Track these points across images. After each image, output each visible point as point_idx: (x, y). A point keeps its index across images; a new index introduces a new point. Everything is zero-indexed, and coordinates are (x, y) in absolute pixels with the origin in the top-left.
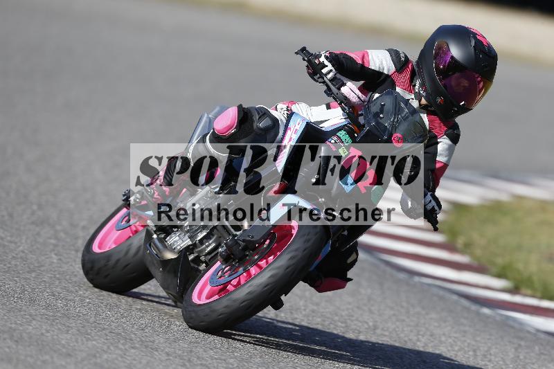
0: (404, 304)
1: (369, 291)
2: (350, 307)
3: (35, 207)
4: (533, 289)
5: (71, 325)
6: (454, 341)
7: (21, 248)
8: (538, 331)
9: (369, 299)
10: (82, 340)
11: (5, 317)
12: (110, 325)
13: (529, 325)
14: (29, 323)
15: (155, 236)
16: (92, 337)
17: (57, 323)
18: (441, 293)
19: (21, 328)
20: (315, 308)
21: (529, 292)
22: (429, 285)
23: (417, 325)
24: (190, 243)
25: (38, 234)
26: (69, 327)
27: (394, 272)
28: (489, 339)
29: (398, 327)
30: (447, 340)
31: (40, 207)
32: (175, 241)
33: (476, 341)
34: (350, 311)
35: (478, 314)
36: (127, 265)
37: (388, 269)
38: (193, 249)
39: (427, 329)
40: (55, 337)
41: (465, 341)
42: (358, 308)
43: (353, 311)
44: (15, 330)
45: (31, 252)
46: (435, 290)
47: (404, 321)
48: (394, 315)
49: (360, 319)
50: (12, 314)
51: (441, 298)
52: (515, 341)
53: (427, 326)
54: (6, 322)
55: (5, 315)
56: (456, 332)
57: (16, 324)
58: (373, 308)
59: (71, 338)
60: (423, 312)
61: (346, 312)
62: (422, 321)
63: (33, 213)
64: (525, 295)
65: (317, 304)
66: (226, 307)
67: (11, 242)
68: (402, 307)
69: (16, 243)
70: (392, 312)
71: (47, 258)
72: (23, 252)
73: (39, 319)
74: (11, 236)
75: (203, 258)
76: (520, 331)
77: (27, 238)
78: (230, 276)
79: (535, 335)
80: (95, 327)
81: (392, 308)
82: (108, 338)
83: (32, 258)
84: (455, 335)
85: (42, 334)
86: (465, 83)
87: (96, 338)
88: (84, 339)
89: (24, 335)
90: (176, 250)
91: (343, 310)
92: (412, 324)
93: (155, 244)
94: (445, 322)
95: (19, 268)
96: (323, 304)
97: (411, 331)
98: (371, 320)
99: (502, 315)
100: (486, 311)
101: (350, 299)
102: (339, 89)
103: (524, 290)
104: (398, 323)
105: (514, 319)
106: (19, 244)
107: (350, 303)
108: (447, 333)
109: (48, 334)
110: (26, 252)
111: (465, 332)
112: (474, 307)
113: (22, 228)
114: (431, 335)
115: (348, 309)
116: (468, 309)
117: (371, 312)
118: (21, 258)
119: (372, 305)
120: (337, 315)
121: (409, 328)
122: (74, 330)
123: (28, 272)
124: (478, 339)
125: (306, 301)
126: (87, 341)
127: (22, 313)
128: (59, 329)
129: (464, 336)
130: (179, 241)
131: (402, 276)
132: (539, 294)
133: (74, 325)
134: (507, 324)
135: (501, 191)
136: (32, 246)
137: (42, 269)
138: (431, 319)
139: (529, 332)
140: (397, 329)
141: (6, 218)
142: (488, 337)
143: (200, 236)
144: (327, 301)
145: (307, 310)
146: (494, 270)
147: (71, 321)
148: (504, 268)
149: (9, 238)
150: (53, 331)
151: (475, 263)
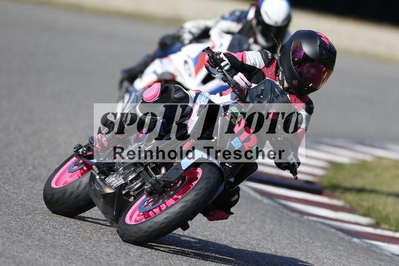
0: (297, 236)
1: (272, 226)
2: (258, 238)
3: (31, 168)
4: (390, 224)
5: (57, 253)
6: (333, 262)
7: (21, 197)
8: (393, 254)
9: (272, 233)
10: (65, 264)
11: (10, 248)
12: (85, 253)
13: (387, 251)
14: (27, 251)
15: (98, 177)
16: (72, 261)
17: (47, 252)
18: (324, 227)
19: (21, 255)
20: (233, 239)
21: (386, 226)
22: (315, 222)
23: (306, 251)
24: (124, 182)
25: (33, 187)
26: (55, 254)
27: (289, 213)
28: (358, 261)
29: (292, 252)
30: (328, 262)
31: (34, 167)
32: (112, 181)
33: (349, 262)
34: (258, 241)
35: (350, 242)
36: (78, 197)
37: (285, 211)
38: (125, 187)
39: (313, 253)
40: (46, 262)
41: (341, 262)
42: (264, 239)
43: (260, 241)
44: (17, 256)
45: (28, 200)
46: (319, 225)
47: (296, 248)
48: (290, 243)
49: (265, 247)
50: (14, 244)
51: (323, 231)
52: (377, 262)
53: (313, 251)
54: (11, 250)
55: (9, 246)
56: (334, 256)
57: (17, 252)
58: (274, 239)
59: (57, 262)
60: (311, 242)
61: (255, 242)
62: (310, 248)
63: (29, 172)
64: (384, 229)
65: (234, 236)
66: (150, 227)
67: (13, 193)
68: (295, 238)
69: (17, 194)
70: (288, 242)
71: (40, 204)
72: (22, 200)
73: (34, 248)
74: (14, 189)
75: (132, 193)
76: (380, 254)
77: (25, 190)
78: (152, 206)
79: (391, 257)
80: (75, 254)
81: (288, 239)
82: (84, 261)
83: (29, 204)
84: (334, 258)
85: (37, 259)
86: (313, 71)
87: (75, 262)
88: (67, 263)
89: (24, 260)
90: (113, 187)
91: (253, 240)
92: (303, 250)
93: (98, 183)
94: (326, 248)
95: (19, 212)
96: (238, 236)
97: (302, 255)
98: (273, 247)
99: (367, 243)
100: (356, 240)
101: (258, 233)
102: (232, 77)
103: (383, 226)
104: (292, 249)
105: (376, 246)
106: (19, 194)
107: (258, 235)
108: (327, 257)
109: (41, 260)
110: (25, 200)
111: (341, 255)
112: (347, 238)
113: (21, 183)
114: (317, 259)
115: (256, 240)
116: (343, 239)
117: (272, 241)
118: (21, 204)
119: (274, 237)
120: (249, 244)
121: (301, 253)
122: (60, 257)
123: (26, 215)
124: (351, 261)
125: (226, 234)
126: (68, 264)
127: (22, 244)
128: (49, 256)
129: (340, 259)
130: (115, 180)
131: (295, 215)
132: (394, 228)
133: (59, 252)
134: (370, 250)
135: (366, 154)
136: (29, 196)
137: (36, 212)
138: (316, 246)
139: (387, 255)
140: (292, 254)
141: (10, 176)
142: (358, 259)
143: (131, 177)
144: (241, 234)
145: (227, 241)
146: (362, 211)
147: (58, 250)
148: (369, 209)
149: (12, 190)
150: (44, 257)
151: (348, 206)
